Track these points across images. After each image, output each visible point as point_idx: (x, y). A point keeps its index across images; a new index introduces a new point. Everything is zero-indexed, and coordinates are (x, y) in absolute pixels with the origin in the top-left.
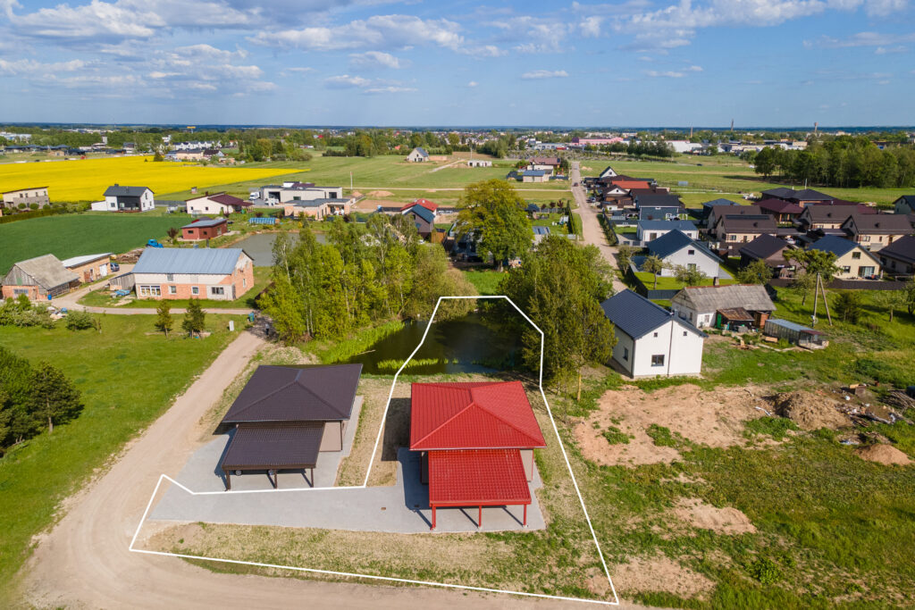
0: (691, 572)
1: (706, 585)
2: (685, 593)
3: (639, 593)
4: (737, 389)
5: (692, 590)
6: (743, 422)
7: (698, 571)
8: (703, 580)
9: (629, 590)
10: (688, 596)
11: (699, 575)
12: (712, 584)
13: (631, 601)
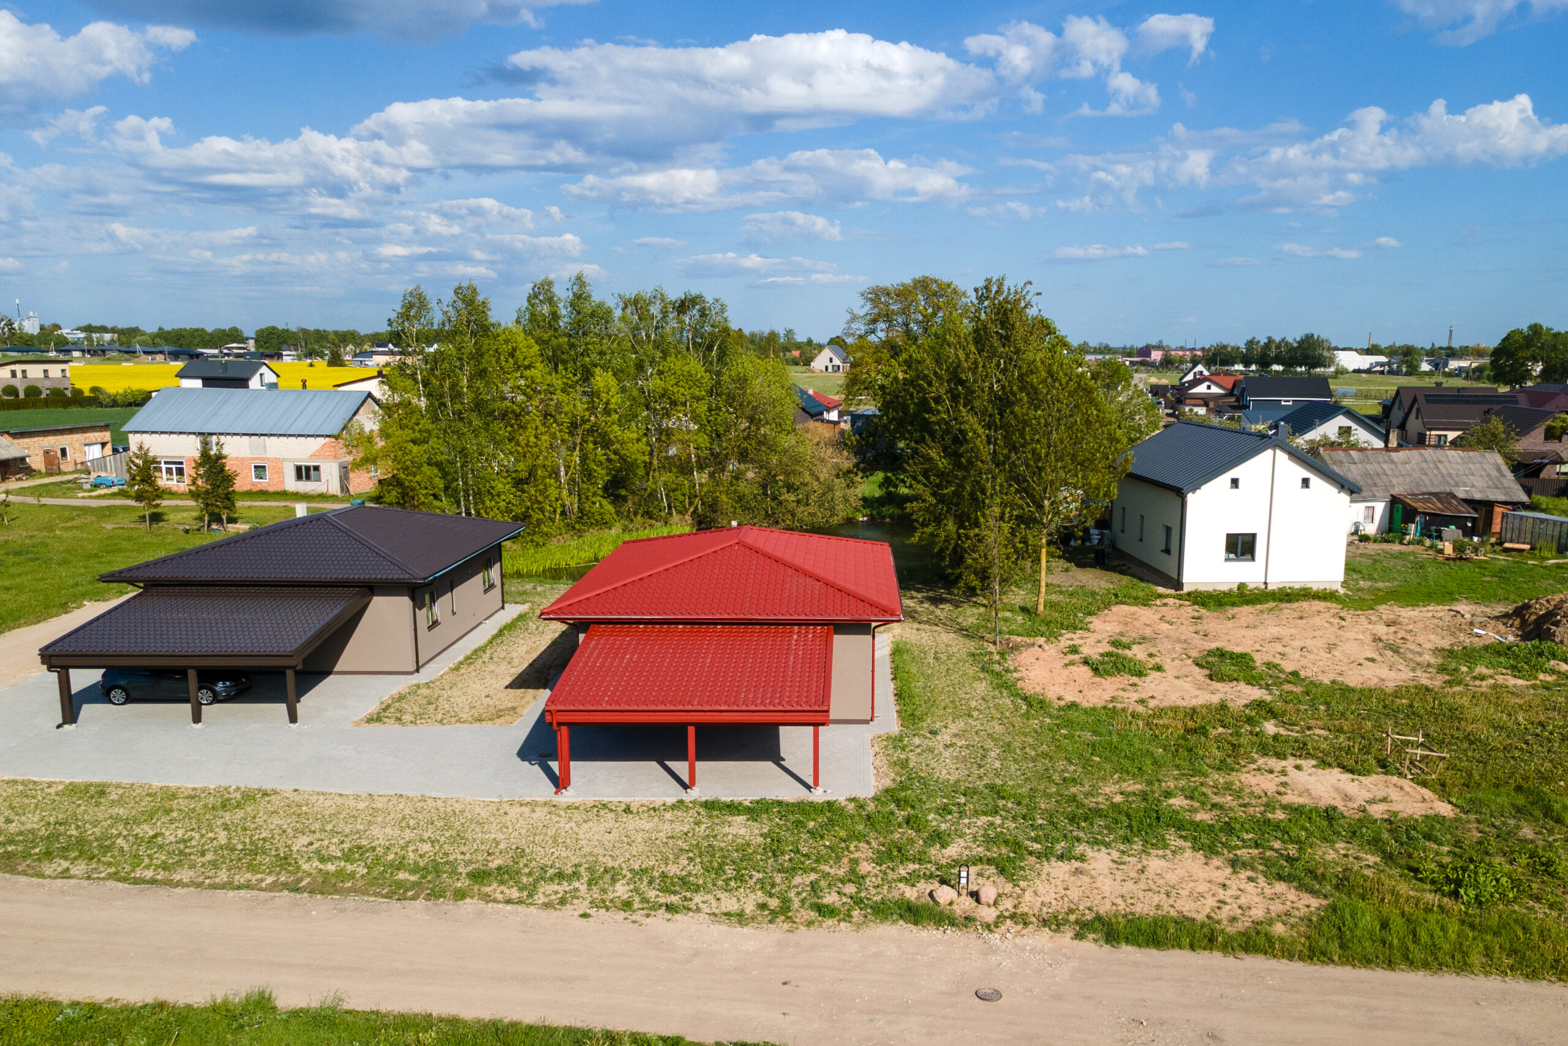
0: (1261, 880)
1: (1299, 904)
2: (1233, 920)
3: (1098, 918)
4: (1430, 608)
5: (1258, 913)
6: (1438, 651)
7: (1280, 878)
8: (1292, 895)
9: (1071, 911)
10: (1240, 926)
11: (1280, 887)
12: (1315, 903)
13: (1070, 934)
